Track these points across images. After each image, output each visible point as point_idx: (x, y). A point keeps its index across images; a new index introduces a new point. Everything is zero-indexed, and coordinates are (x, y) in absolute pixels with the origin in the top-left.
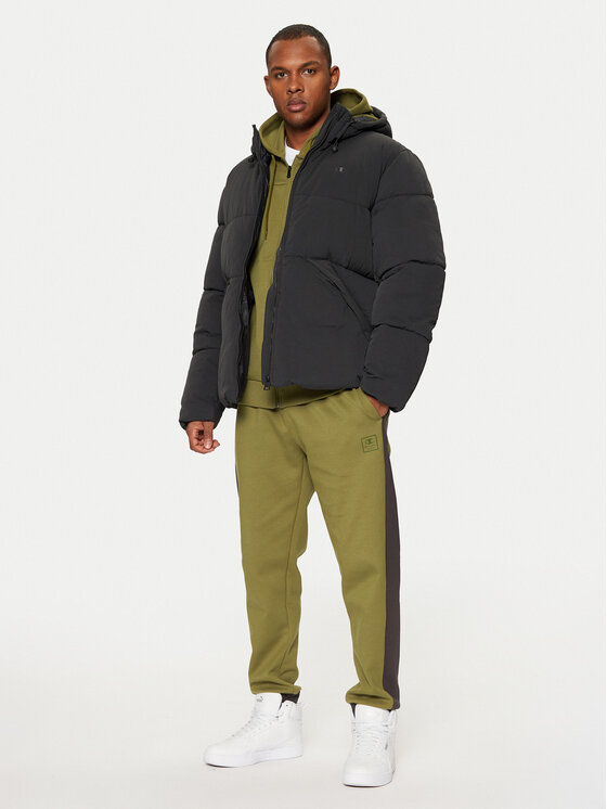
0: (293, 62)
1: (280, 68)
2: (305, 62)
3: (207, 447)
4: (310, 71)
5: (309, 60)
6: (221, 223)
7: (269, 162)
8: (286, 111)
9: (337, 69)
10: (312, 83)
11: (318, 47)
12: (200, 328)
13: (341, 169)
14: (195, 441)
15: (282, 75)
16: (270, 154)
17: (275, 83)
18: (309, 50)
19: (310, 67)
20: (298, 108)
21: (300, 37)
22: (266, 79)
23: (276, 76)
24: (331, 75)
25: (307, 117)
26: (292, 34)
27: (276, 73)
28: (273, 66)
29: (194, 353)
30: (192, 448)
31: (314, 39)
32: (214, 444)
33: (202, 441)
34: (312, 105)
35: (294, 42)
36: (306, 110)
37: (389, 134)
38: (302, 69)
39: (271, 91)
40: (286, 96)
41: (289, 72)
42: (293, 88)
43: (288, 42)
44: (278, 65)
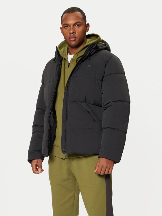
0: (71, 22)
1: (66, 24)
2: (76, 22)
3: (40, 171)
4: (78, 25)
5: (77, 21)
6: (43, 83)
7: (61, 60)
8: (69, 41)
9: (88, 24)
10: (79, 30)
11: (81, 16)
12: (35, 124)
13: (89, 65)
14: (35, 169)
15: (67, 27)
16: (62, 57)
17: (64, 30)
18: (78, 17)
19: (78, 24)
20: (73, 39)
21: (74, 12)
22: (61, 28)
23: (65, 27)
24: (86, 27)
25: (77, 43)
26: (71, 11)
27: (65, 26)
28: (64, 23)
29: (33, 133)
30: (33, 172)
31: (80, 13)
32: (42, 170)
33: (37, 169)
34: (79, 39)
35: (72, 14)
36: (77, 40)
37: (109, 50)
38: (74, 25)
39: (63, 33)
40: (68, 35)
41: (70, 26)
42: (71, 32)
43: (70, 14)
44: (66, 23)
